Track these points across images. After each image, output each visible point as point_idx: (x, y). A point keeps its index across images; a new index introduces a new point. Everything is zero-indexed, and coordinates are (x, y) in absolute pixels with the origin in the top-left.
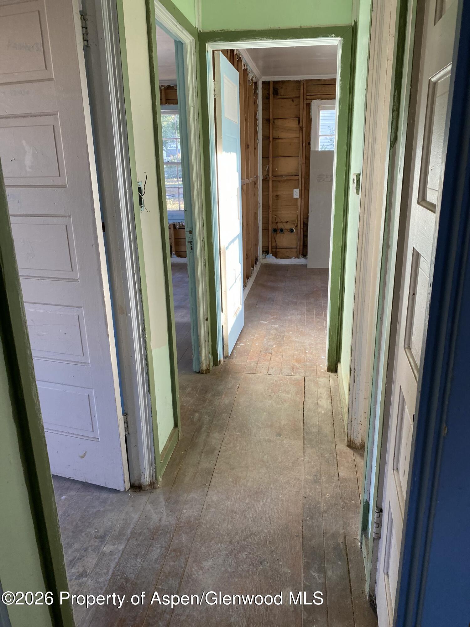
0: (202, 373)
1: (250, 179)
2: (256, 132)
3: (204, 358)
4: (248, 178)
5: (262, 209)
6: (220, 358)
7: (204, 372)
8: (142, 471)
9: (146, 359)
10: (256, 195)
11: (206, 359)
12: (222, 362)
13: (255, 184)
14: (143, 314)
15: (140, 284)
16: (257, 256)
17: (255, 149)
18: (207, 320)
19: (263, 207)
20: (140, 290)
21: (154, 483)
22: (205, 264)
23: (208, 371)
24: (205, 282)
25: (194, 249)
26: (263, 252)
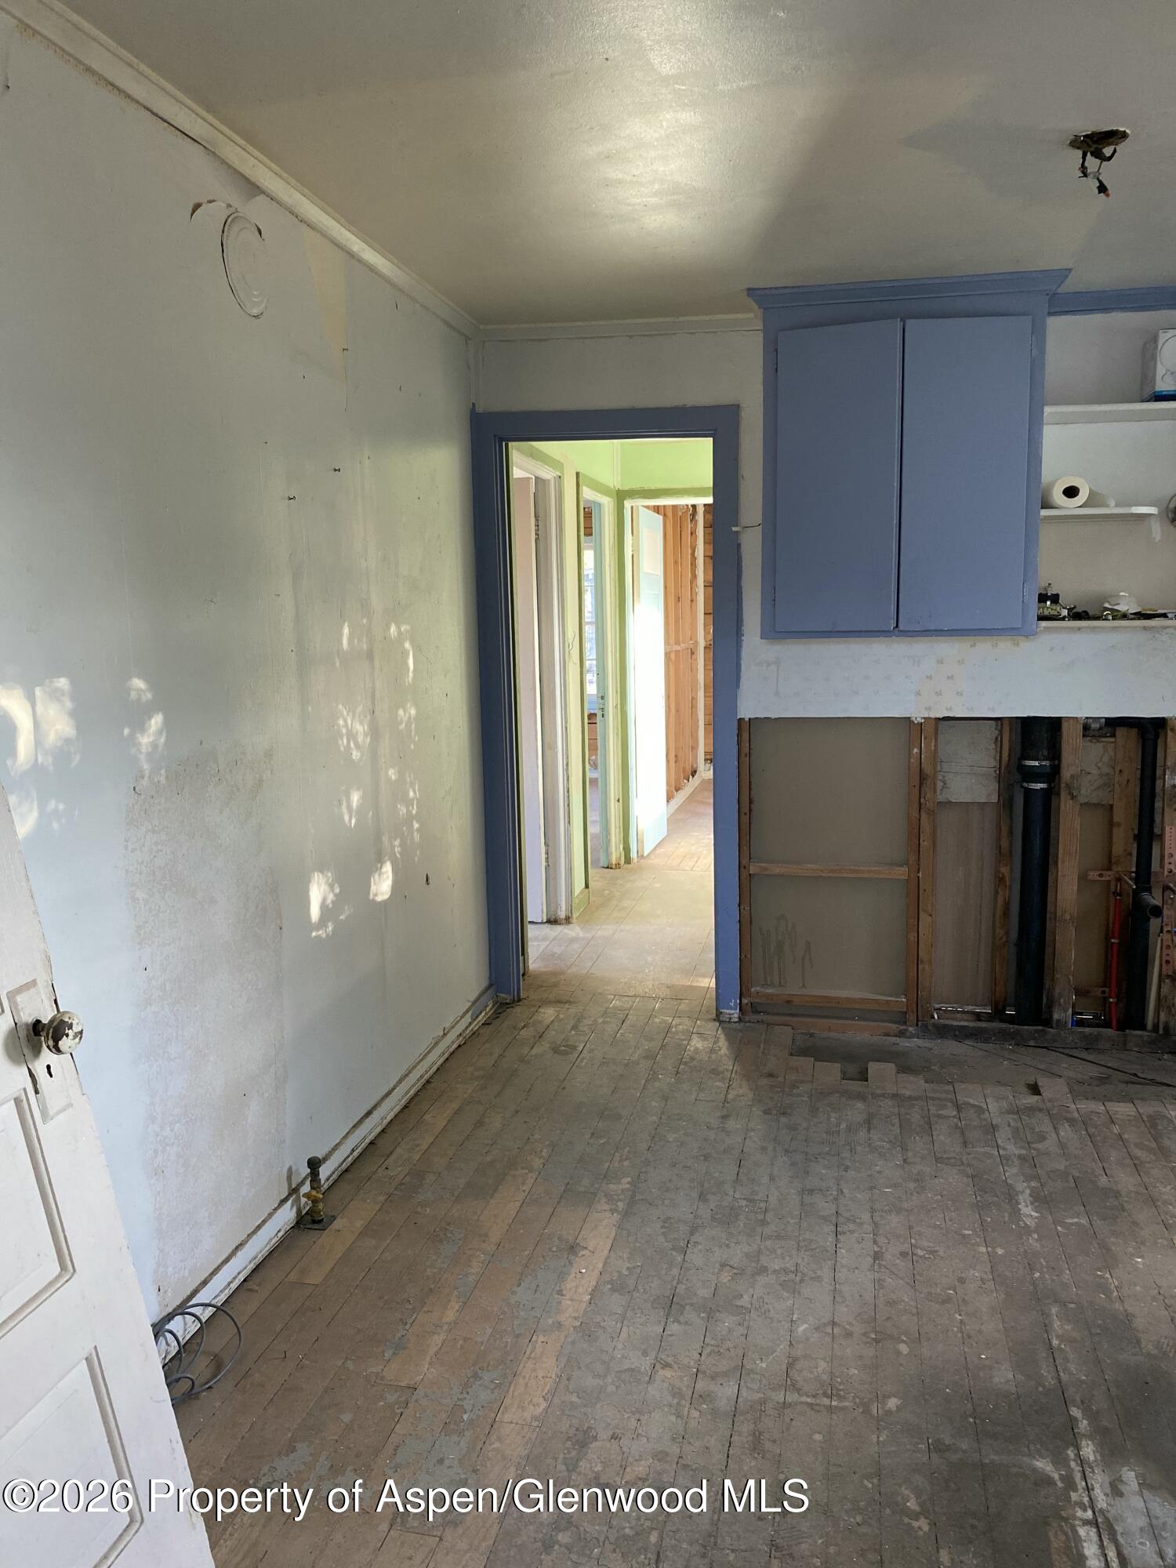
0: (611, 868)
1: (682, 645)
2: (694, 576)
3: (613, 849)
4: (677, 643)
5: (705, 692)
6: (634, 855)
7: (614, 867)
8: (559, 902)
9: (568, 792)
10: (693, 670)
11: (616, 850)
12: (636, 860)
13: (692, 653)
14: (567, 750)
15: (566, 723)
16: (695, 766)
17: (692, 601)
18: (618, 801)
19: (705, 688)
20: (566, 728)
21: (569, 918)
22: (617, 734)
23: (618, 866)
24: (618, 754)
25: (606, 716)
26: (706, 760)
